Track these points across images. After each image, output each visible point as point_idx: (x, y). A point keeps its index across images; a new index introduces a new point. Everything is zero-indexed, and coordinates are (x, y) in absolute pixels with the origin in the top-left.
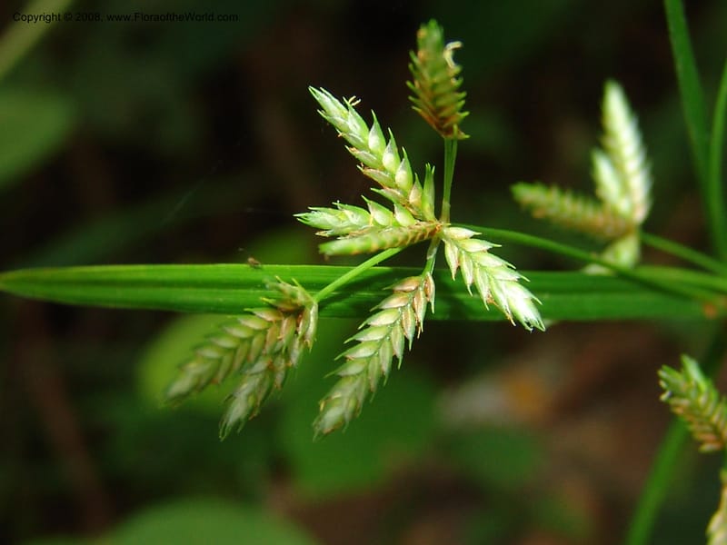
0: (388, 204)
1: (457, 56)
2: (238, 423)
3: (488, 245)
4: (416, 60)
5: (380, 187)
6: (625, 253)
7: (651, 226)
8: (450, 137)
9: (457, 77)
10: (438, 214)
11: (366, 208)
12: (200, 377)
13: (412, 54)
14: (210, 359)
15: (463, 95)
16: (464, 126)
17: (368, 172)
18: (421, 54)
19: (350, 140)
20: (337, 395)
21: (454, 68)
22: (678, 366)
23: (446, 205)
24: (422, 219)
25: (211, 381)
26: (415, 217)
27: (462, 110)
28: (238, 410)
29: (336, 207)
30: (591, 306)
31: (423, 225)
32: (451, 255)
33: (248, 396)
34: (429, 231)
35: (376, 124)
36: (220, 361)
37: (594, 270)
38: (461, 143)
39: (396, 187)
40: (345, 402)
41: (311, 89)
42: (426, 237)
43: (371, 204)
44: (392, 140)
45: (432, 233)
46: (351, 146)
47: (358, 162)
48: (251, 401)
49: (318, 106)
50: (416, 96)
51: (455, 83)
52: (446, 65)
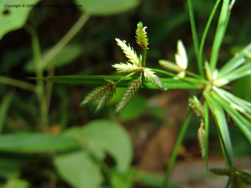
0: (132, 63)
1: (146, 30)
2: (99, 110)
3: (153, 72)
4: (137, 31)
5: (130, 60)
6: (182, 75)
7: (188, 69)
8: (145, 49)
9: (146, 35)
10: (143, 65)
11: (127, 64)
12: (90, 100)
13: (136, 30)
14: (92, 96)
15: (148, 39)
16: (148, 46)
17: (128, 57)
18: (138, 29)
19: (124, 50)
20: (120, 104)
21: (145, 33)
22: (193, 98)
23: (144, 64)
24: (139, 67)
25: (92, 101)
26: (138, 66)
27: (147, 43)
28: (99, 107)
29: (121, 64)
30: (175, 86)
31: (139, 68)
32: (145, 75)
33: (101, 104)
34: (140, 69)
35: (129, 46)
36: (94, 97)
37: (176, 78)
38: (147, 50)
39: (134, 60)
40: (122, 106)
41: (116, 39)
42: (140, 71)
43: (128, 63)
44: (133, 50)
45: (141, 70)
46: (124, 51)
47: (125, 54)
48: (102, 105)
49: (117, 42)
50: (137, 39)
51: (146, 36)
52: (144, 32)
